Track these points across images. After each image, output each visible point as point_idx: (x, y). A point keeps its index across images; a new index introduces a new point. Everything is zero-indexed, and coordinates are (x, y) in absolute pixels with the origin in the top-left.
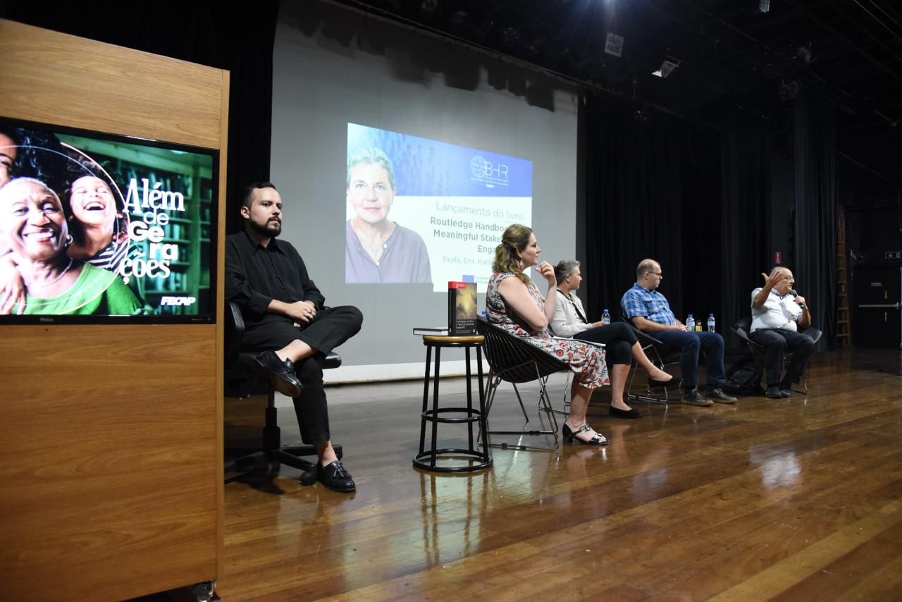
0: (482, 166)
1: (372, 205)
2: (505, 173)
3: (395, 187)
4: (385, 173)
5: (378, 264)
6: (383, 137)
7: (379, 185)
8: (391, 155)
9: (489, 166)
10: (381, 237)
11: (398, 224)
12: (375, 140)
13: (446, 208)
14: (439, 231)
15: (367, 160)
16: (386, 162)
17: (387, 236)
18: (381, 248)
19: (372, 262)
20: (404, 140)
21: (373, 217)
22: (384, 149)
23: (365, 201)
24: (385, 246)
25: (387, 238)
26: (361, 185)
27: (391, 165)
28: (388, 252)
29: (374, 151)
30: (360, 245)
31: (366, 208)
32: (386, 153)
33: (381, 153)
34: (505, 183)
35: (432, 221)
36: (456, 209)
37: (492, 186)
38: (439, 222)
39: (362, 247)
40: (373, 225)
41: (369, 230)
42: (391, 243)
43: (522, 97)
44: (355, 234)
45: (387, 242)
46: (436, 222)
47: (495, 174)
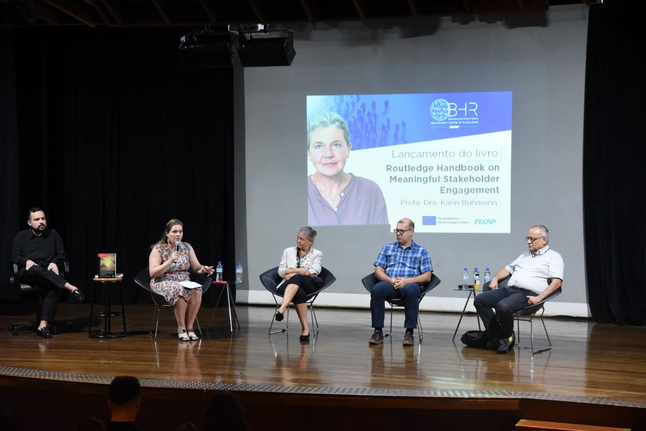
0: (444, 109)
1: (330, 161)
2: (474, 110)
3: (350, 143)
4: (341, 132)
5: (336, 210)
6: (338, 101)
7: (336, 144)
8: (346, 116)
9: (453, 107)
10: (339, 186)
11: (354, 174)
12: (331, 106)
13: (402, 155)
14: (395, 177)
15: (324, 124)
16: (342, 123)
17: (344, 186)
18: (338, 196)
19: (331, 209)
20: (358, 100)
21: (330, 171)
22: (339, 112)
23: (323, 159)
24: (342, 194)
25: (343, 188)
26: (319, 146)
27: (346, 124)
28: (345, 199)
29: (331, 115)
30: (320, 195)
31: (324, 165)
32: (341, 115)
33: (336, 115)
34: (475, 121)
35: (387, 169)
36: (413, 155)
37: (457, 127)
38: (395, 169)
39: (321, 197)
40: (331, 177)
41: (328, 182)
42: (348, 192)
43: (499, 23)
44: (316, 187)
45: (344, 191)
46: (392, 169)
47: (461, 114)
